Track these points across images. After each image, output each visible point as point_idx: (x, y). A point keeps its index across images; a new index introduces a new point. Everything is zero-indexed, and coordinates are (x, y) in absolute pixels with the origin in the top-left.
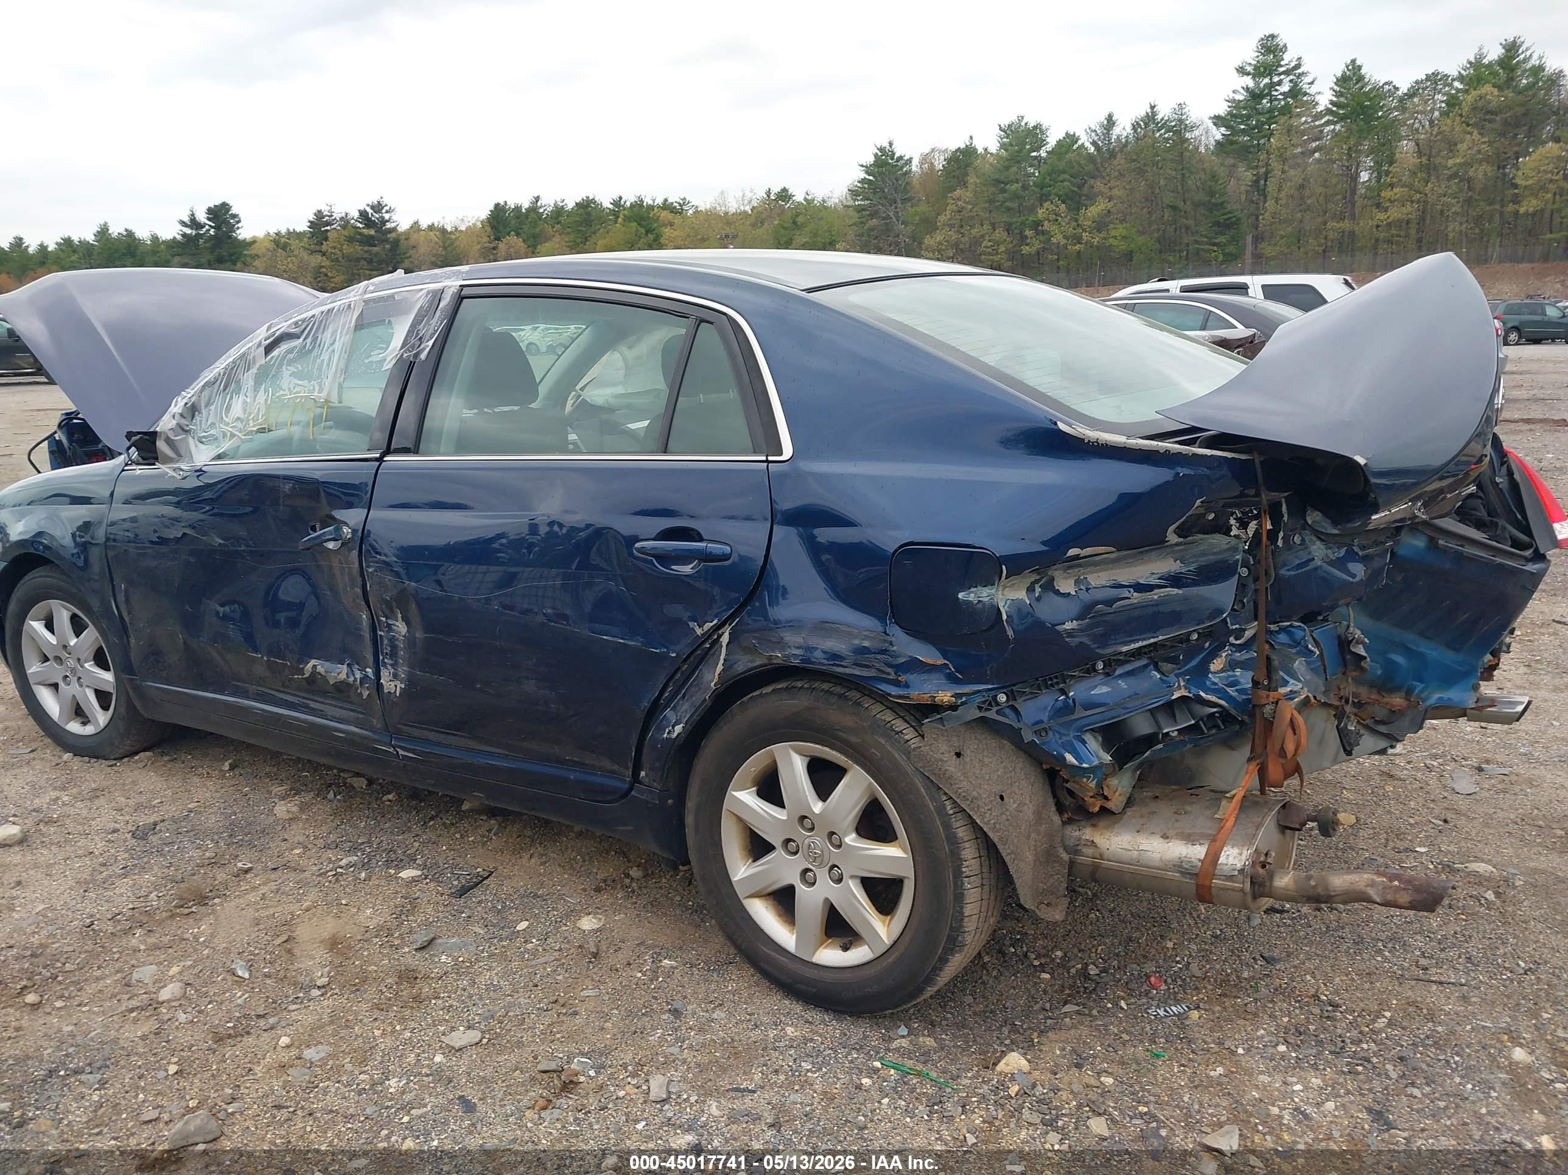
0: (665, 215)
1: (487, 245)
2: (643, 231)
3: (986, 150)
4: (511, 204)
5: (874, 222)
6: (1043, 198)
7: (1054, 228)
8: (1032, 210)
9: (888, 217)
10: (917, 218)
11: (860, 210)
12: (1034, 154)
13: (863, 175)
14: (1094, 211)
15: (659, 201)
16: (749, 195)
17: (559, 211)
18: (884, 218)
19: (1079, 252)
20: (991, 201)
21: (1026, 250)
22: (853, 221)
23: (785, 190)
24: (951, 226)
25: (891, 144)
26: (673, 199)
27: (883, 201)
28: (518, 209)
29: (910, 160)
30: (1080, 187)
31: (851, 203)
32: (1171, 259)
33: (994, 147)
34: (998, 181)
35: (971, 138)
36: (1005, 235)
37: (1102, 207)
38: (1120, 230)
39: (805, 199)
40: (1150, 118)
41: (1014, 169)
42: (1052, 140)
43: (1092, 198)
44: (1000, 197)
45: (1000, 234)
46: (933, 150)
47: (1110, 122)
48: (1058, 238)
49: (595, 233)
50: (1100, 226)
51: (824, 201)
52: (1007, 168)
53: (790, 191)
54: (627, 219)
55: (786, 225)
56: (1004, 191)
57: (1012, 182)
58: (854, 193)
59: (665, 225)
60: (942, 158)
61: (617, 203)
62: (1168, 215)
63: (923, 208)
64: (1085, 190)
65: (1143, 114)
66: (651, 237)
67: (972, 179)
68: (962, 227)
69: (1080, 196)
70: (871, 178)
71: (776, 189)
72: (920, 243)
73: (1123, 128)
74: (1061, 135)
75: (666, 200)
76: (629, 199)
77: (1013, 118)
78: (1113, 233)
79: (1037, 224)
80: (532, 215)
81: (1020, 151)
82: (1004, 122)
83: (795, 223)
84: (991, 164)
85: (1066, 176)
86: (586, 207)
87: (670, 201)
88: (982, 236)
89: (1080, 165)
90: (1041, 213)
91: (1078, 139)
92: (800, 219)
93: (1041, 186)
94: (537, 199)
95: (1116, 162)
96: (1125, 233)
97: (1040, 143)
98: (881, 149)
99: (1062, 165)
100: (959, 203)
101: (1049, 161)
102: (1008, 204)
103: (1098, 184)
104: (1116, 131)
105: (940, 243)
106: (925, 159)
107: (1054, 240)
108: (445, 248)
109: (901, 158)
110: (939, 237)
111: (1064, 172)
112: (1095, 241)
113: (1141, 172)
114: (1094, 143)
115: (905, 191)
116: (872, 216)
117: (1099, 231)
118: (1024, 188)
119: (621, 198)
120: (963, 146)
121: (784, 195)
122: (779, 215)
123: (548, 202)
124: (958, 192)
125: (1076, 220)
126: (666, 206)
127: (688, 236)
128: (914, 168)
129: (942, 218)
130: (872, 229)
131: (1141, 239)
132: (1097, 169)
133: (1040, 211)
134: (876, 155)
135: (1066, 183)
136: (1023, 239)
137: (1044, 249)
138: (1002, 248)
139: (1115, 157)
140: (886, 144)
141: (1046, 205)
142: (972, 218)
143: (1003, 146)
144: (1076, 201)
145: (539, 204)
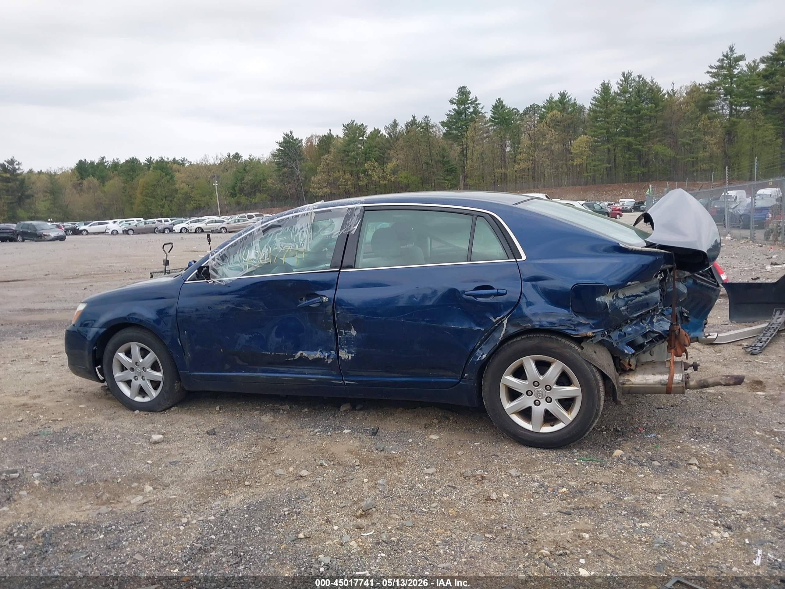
0: (175, 166)
1: (76, 182)
2: (164, 174)
3: (337, 136)
4: (89, 160)
5: (285, 170)
6: (367, 159)
7: (373, 173)
8: (362, 164)
9: (292, 168)
10: (307, 168)
11: (278, 164)
12: (361, 138)
13: (278, 147)
14: (391, 165)
15: (171, 159)
16: (219, 157)
17: (116, 165)
18: (291, 168)
19: (385, 184)
20: (342, 160)
21: (361, 183)
22: (274, 169)
23: (237, 154)
24: (324, 172)
25: (291, 133)
26: (178, 158)
27: (290, 160)
28: (92, 163)
29: (301, 140)
30: (384, 154)
31: (273, 160)
32: (428, 187)
33: (341, 135)
34: (345, 151)
35: (330, 130)
36: (350, 177)
37: (394, 163)
38: (403, 174)
39: (249, 159)
40: (413, 122)
41: (352, 145)
42: (369, 131)
43: (389, 159)
44: (346, 158)
45: (347, 176)
46: (312, 136)
47: (395, 124)
48: (375, 178)
49: (137, 175)
50: (394, 172)
51: (259, 159)
52: (349, 145)
53: (240, 154)
54: (155, 168)
55: (240, 171)
56: (348, 155)
57: (352, 152)
58: (273, 155)
59: (176, 171)
60: (317, 140)
61: (149, 160)
62: (424, 167)
63: (310, 163)
64: (386, 155)
65: (410, 120)
66: (168, 177)
67: (332, 150)
68: (329, 172)
69: (384, 158)
70: (282, 149)
71: (232, 153)
72: (309, 181)
73: (401, 126)
74: (372, 130)
75: (174, 159)
76: (156, 157)
77: (350, 121)
78: (401, 175)
79: (365, 171)
80: (101, 166)
81: (354, 137)
82: (346, 123)
83: (245, 170)
84: (341, 143)
85: (377, 149)
86: (132, 162)
87: (177, 159)
88: (339, 177)
89: (382, 143)
90: (366, 166)
91: (380, 131)
92: (247, 168)
93: (365, 153)
94: (103, 158)
95: (399, 142)
96: (406, 175)
97: (363, 133)
98: (286, 135)
99: (374, 144)
100: (327, 161)
101: (368, 142)
102: (351, 162)
103: (392, 152)
104: (398, 128)
105: (319, 180)
106: (309, 140)
107: (373, 179)
108: (52, 184)
109: (297, 139)
110: (319, 177)
111: (375, 147)
112: (393, 179)
113: (411, 147)
114: (388, 134)
115: (300, 155)
116: (284, 167)
117: (394, 174)
118: (357, 154)
119: (151, 158)
120: (326, 134)
121: (237, 156)
122: (236, 166)
123: (109, 159)
124: (326, 156)
125: (383, 169)
126: (175, 161)
127: (189, 176)
128: (304, 144)
129: (319, 168)
130: (284, 173)
131: (414, 178)
132: (391, 145)
133: (366, 165)
134: (284, 138)
135: (377, 152)
136: (359, 178)
137: (369, 183)
138: (349, 183)
139: (399, 140)
140: (289, 133)
141: (369, 162)
142: (333, 168)
143: (345, 134)
144: (382, 160)
145: (104, 161)
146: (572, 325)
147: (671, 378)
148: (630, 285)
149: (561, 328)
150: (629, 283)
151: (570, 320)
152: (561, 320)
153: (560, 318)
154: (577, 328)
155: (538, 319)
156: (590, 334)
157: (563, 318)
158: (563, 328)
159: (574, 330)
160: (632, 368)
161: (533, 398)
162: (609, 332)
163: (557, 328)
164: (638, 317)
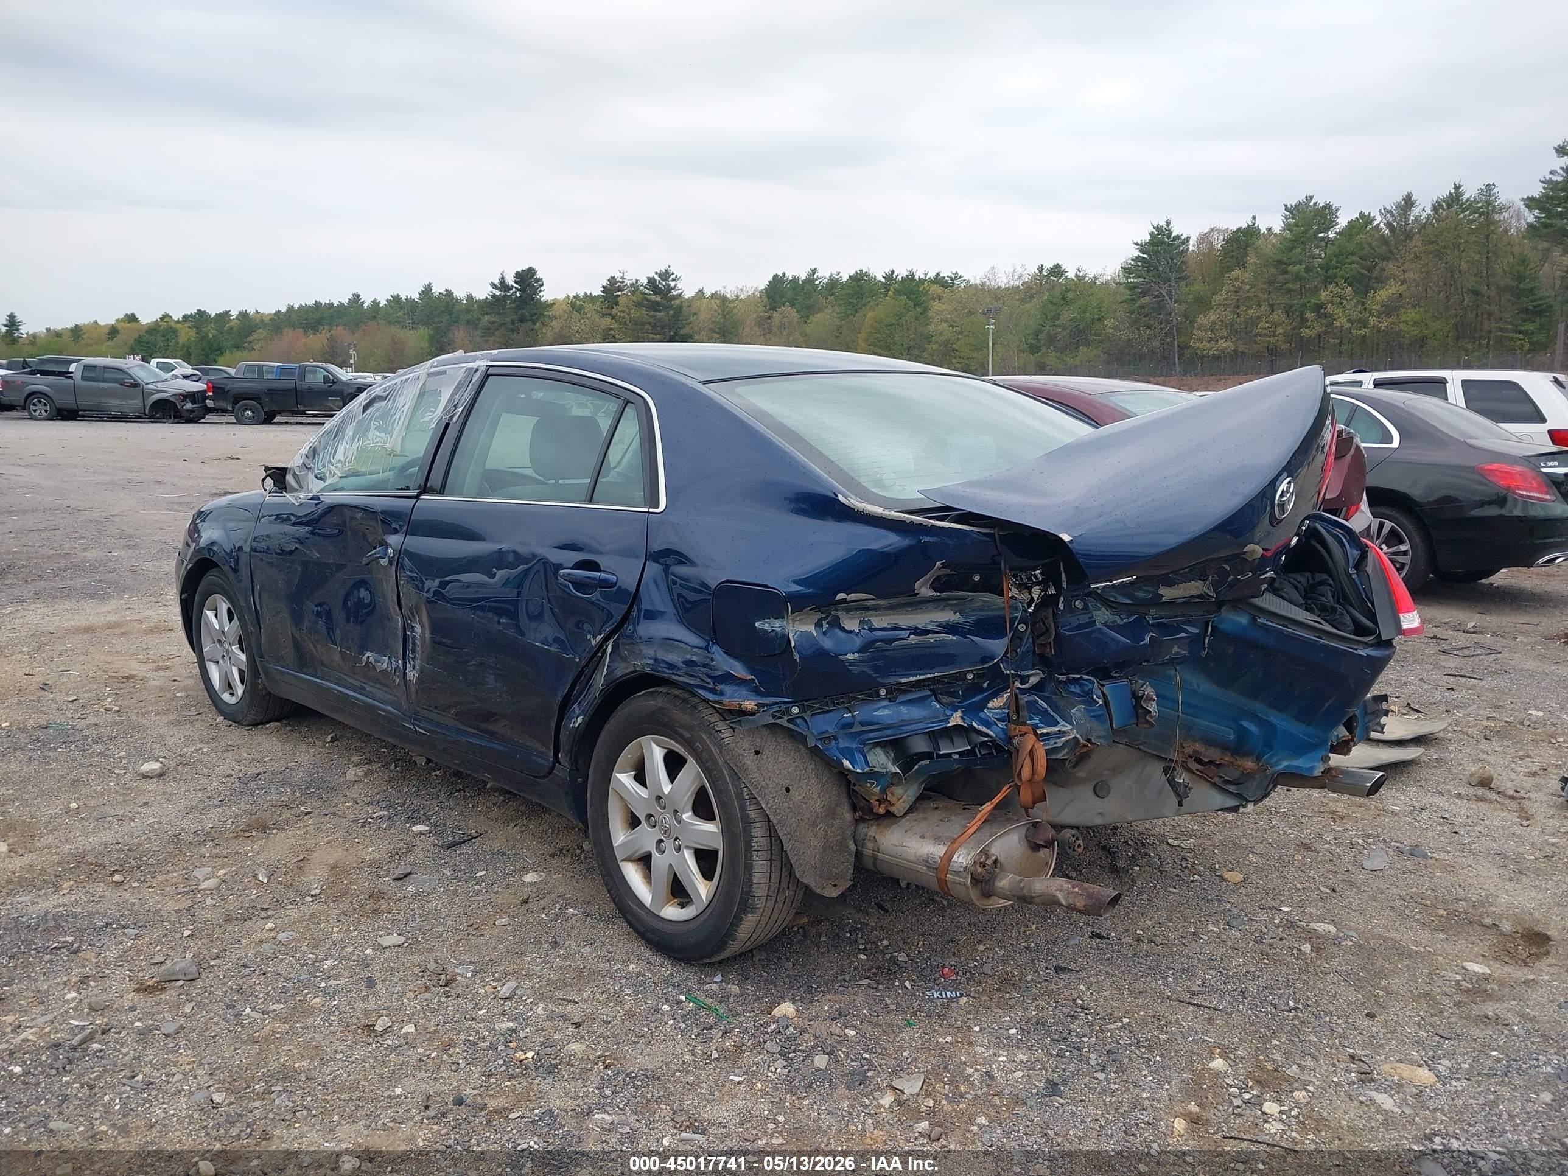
0: (935, 289)
1: (762, 314)
2: (912, 304)
3: (1269, 230)
4: (789, 276)
5: (1147, 299)
6: (1328, 280)
7: (1338, 312)
8: (1315, 291)
9: (1160, 295)
10: (1191, 296)
11: (1132, 287)
12: (1322, 235)
13: (1137, 253)
14: (1384, 294)
15: (931, 275)
16: (1019, 270)
17: (833, 283)
18: (1157, 296)
19: (1364, 337)
20: (1270, 283)
21: (1305, 332)
22: (1123, 298)
23: (1058, 266)
24: (1226, 306)
25: (1168, 223)
26: (945, 273)
27: (1158, 280)
28: (795, 280)
29: (1188, 239)
30: (1370, 270)
31: (1123, 280)
32: (1469, 346)
33: (1277, 228)
34: (1280, 262)
35: (1254, 218)
36: (1284, 317)
37: (1393, 290)
38: (1411, 315)
39: (1076, 276)
40: (1455, 199)
41: (1298, 250)
42: (1342, 222)
43: (1381, 281)
44: (1280, 278)
45: (1278, 316)
46: (1212, 230)
47: (1408, 202)
48: (1342, 322)
49: (865, 305)
50: (1389, 310)
51: (1095, 278)
52: (1291, 249)
53: (1063, 267)
54: (898, 292)
55: (1054, 300)
56: (1285, 272)
57: (1295, 263)
58: (1127, 270)
59: (934, 299)
60: (1221, 237)
61: (889, 277)
62: (1468, 300)
63: (1198, 287)
64: (1375, 273)
65: (1446, 194)
66: (919, 310)
67: (1251, 259)
68: (1238, 307)
69: (1370, 278)
70: (1145, 256)
71: (1049, 265)
72: (1192, 323)
73: (1423, 208)
74: (1354, 216)
75: (938, 274)
76: (901, 272)
77: (1301, 198)
78: (1404, 318)
79: (1319, 307)
80: (808, 286)
81: (1305, 232)
82: (1292, 202)
83: (1063, 298)
84: (1273, 245)
85: (1355, 258)
86: (859, 279)
87: (942, 275)
88: (1259, 317)
89: (1370, 246)
90: (1324, 295)
91: (1374, 219)
92: (1070, 295)
93: (1326, 267)
94: (814, 271)
95: (1412, 244)
96: (1418, 317)
97: (1331, 224)
98: (1158, 228)
99: (1351, 247)
100: (1237, 284)
101: (1337, 243)
102: (1289, 285)
103: (1390, 267)
104: (1415, 212)
105: (1214, 323)
106: (1203, 238)
107: (1337, 324)
108: (724, 316)
109: (1178, 237)
110: (1213, 316)
111: (1352, 254)
112: (1383, 326)
113: (1439, 254)
114: (1389, 225)
115: (1180, 270)
116: (1143, 294)
117: (1388, 315)
118: (1308, 270)
119: (893, 272)
120: (1244, 226)
121: (1057, 271)
122: (1048, 290)
123: (824, 274)
124: (1236, 272)
125: (1363, 304)
126: (938, 280)
127: (956, 310)
128: (1191, 248)
129: (1218, 298)
130: (1142, 307)
131: (1436, 325)
132: (1390, 251)
133: (1324, 294)
134: (1152, 234)
135: (1353, 266)
136: (1303, 320)
137: (1326, 333)
138: (1280, 330)
139: (1411, 239)
140: (1163, 223)
141: (1331, 287)
142: (1249, 298)
143: (1287, 227)
144: (1364, 284)
145: (815, 276)
146: (709, 676)
147: (949, 857)
148: (844, 601)
149: (688, 680)
150: (840, 596)
151: (705, 666)
152: (690, 663)
153: (688, 656)
154: (719, 687)
155: (652, 653)
156: (750, 705)
157: (694, 658)
158: (692, 681)
159: (713, 691)
160: (893, 809)
161: (655, 834)
162: (803, 710)
163: (681, 679)
164: (918, 685)
